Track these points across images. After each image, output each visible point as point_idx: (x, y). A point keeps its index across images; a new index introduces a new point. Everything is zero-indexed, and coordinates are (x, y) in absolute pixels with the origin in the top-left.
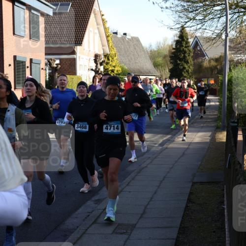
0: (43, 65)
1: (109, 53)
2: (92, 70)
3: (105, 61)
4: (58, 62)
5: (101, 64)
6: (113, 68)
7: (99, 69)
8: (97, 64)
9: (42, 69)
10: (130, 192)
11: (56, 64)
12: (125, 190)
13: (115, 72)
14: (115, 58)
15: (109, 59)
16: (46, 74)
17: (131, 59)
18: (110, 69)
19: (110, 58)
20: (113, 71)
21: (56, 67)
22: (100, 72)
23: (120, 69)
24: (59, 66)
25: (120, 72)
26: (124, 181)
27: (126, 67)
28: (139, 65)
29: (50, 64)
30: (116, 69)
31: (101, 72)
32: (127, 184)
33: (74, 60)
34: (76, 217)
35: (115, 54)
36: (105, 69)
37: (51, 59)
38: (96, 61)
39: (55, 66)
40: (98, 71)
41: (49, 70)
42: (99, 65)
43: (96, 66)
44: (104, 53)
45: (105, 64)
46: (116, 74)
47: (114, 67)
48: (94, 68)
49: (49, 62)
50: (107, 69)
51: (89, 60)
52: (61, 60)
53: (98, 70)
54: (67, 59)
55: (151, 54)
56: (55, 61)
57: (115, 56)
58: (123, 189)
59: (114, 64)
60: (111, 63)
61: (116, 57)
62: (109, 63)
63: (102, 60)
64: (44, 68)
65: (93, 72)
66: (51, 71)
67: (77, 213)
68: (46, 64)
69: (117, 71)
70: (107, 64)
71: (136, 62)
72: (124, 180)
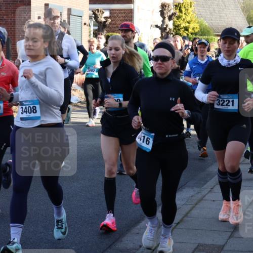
0: (86, 19)
1: (182, 2)
2: (157, 26)
3: (175, 13)
4: (107, 14)
5: (170, 18)
6: (187, 24)
7: (167, 26)
8: (164, 18)
9: (85, 24)
10: (214, 201)
11: (105, 18)
12: (206, 197)
13: (190, 30)
14: (190, 10)
15: (181, 11)
16: (90, 32)
17: (214, 10)
18: (183, 25)
19: (183, 10)
20: (186, 29)
21: (105, 22)
22: (168, 30)
23: (197, 26)
24: (109, 20)
25: (196, 31)
26: (205, 186)
27: (206, 23)
28: (226, 20)
29: (96, 17)
30: (192, 26)
31: (170, 30)
32: (209, 190)
33: (131, 11)
34: (138, 233)
35: (191, 3)
36: (176, 26)
37: (98, 10)
38: (162, 14)
39: (103, 20)
40: (165, 29)
41: (94, 25)
42: (167, 19)
43: (163, 22)
44: (174, 2)
45: (175, 19)
46: (191, 33)
47: (189, 23)
48: (160, 24)
49: (94, 13)
50: (178, 26)
51: (153, 12)
52: (111, 11)
53: (165, 26)
54: (120, 10)
55: (243, 3)
56: (103, 13)
57: (191, 6)
58: (204, 196)
59: (188, 19)
60: (184, 16)
61: (193, 8)
62: (182, 16)
63: (172, 11)
64: (88, 23)
65: (158, 29)
66: (96, 28)
67: (138, 227)
68: (90, 18)
69: (193, 29)
70: (179, 18)
71: (220, 17)
72: (205, 184)
